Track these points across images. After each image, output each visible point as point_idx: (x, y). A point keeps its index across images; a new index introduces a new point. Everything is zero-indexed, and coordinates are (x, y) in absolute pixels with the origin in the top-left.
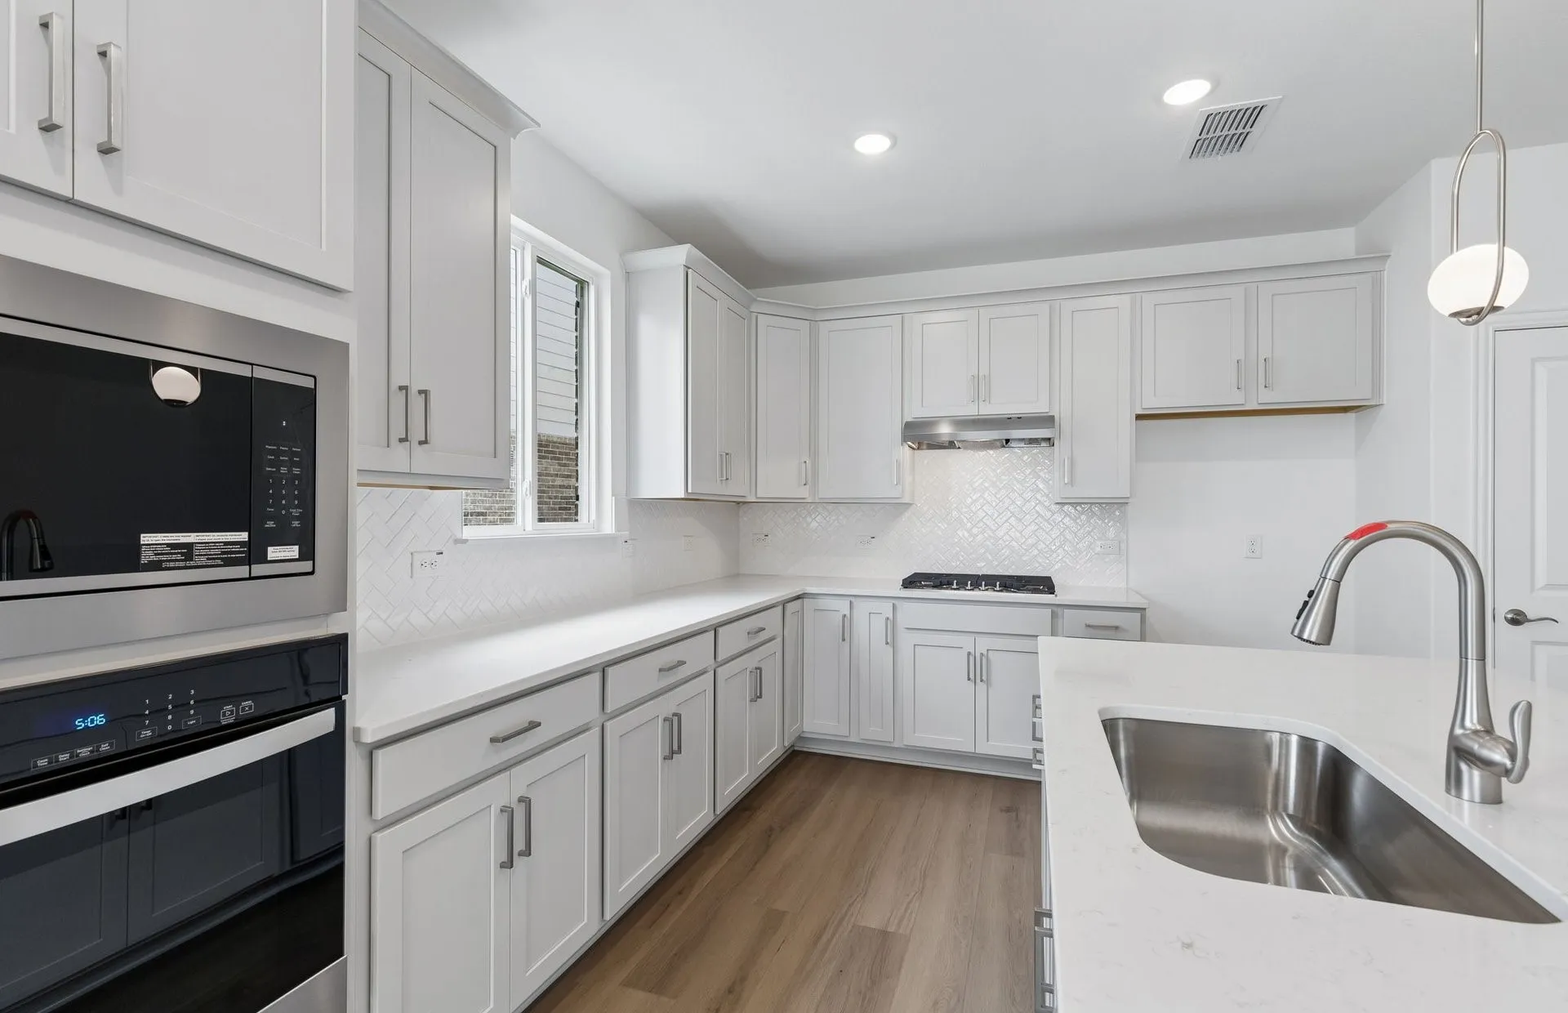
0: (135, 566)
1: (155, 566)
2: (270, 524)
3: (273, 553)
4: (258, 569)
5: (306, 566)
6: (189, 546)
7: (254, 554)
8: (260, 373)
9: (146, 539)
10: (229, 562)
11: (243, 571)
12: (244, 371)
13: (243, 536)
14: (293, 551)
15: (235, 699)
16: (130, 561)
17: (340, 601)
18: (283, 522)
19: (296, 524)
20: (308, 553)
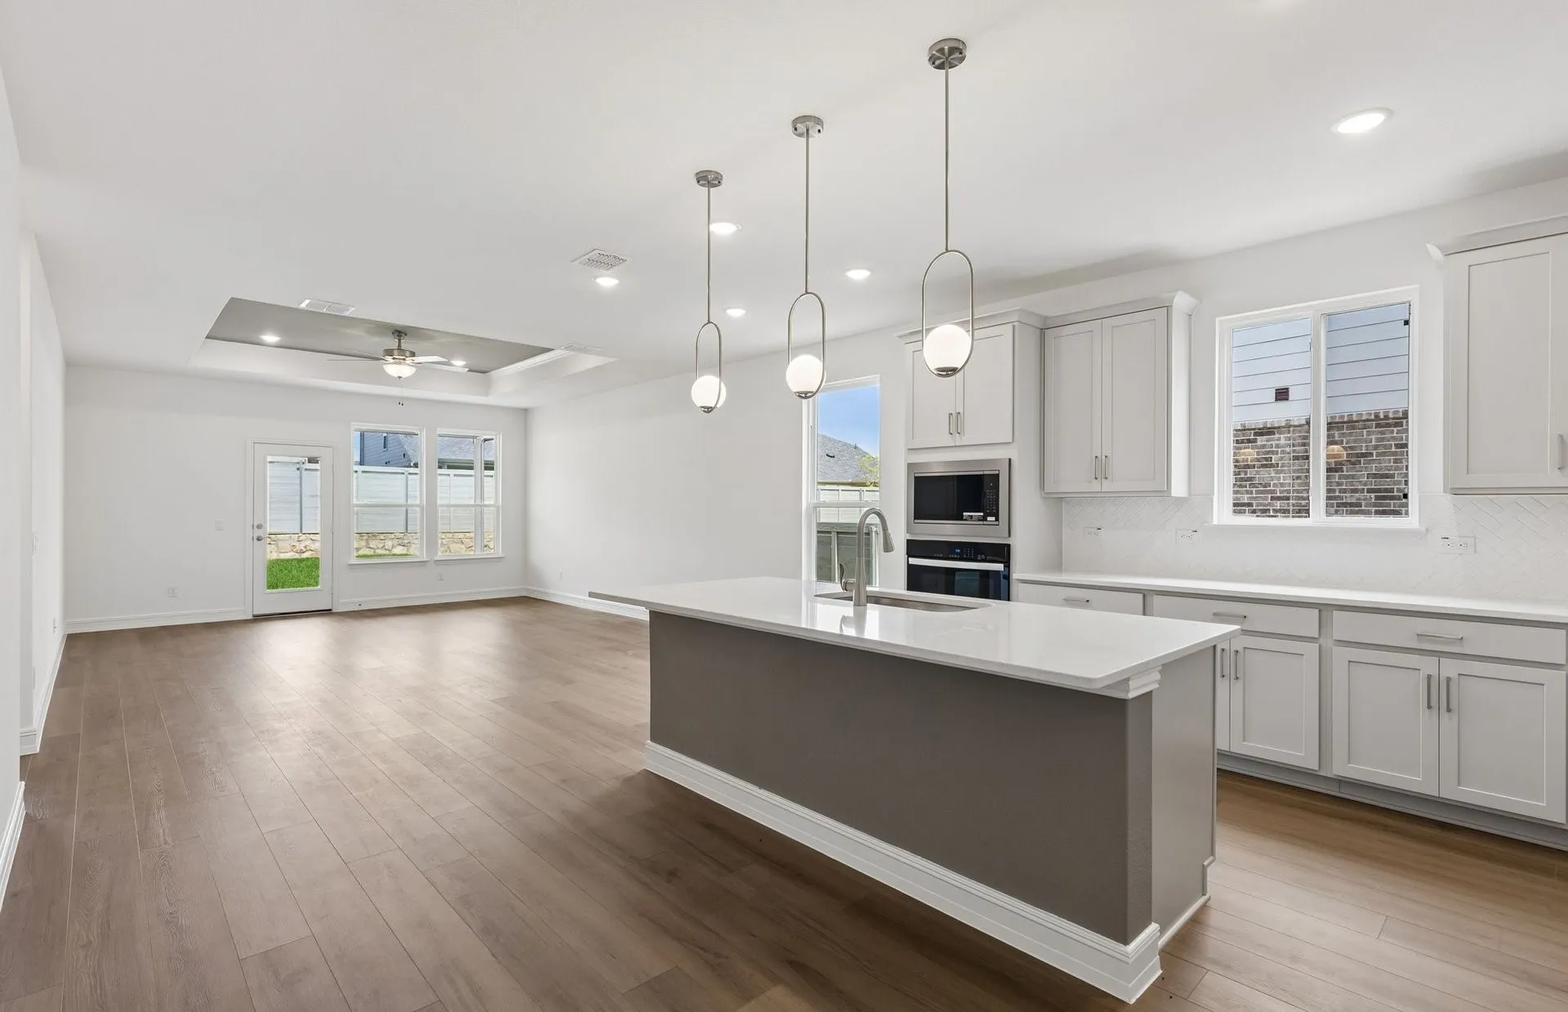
1: (965, 520)
2: (988, 511)
3: (989, 518)
4: (985, 522)
5: (997, 523)
6: (971, 516)
7: (984, 519)
8: (986, 473)
9: (964, 514)
10: (979, 520)
11: (981, 523)
12: (982, 473)
13: (982, 514)
14: (993, 519)
16: (961, 518)
17: (1008, 534)
18: (991, 511)
19: (995, 511)
20: (997, 520)
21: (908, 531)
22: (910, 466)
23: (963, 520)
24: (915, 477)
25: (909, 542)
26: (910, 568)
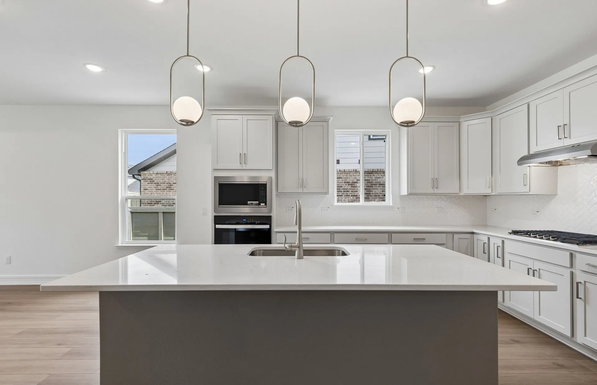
0: (247, 205)
1: (249, 205)
2: (261, 201)
3: (261, 204)
4: (260, 206)
5: (266, 206)
6: (252, 203)
7: (259, 204)
8: (260, 183)
9: (248, 202)
10: (256, 205)
11: (258, 206)
12: (258, 183)
13: (258, 202)
14: (264, 204)
15: (258, 221)
16: (246, 204)
17: (270, 211)
18: (263, 201)
19: (264, 201)
20: (266, 204)
21: (215, 211)
22: (216, 178)
23: (248, 205)
24: (219, 184)
25: (215, 216)
26: (216, 230)
